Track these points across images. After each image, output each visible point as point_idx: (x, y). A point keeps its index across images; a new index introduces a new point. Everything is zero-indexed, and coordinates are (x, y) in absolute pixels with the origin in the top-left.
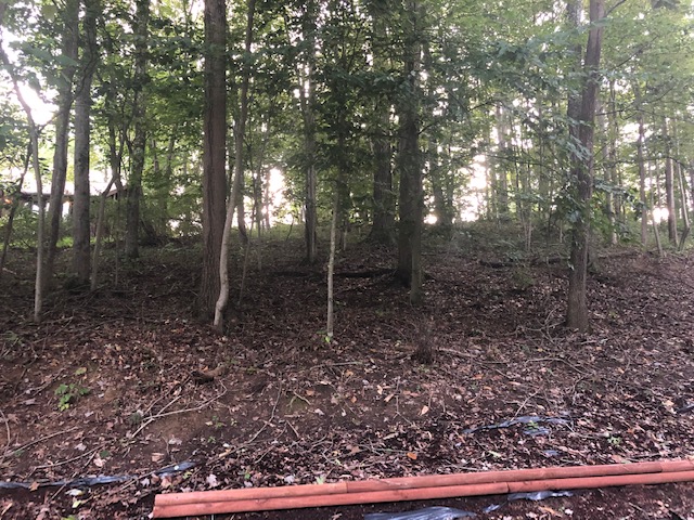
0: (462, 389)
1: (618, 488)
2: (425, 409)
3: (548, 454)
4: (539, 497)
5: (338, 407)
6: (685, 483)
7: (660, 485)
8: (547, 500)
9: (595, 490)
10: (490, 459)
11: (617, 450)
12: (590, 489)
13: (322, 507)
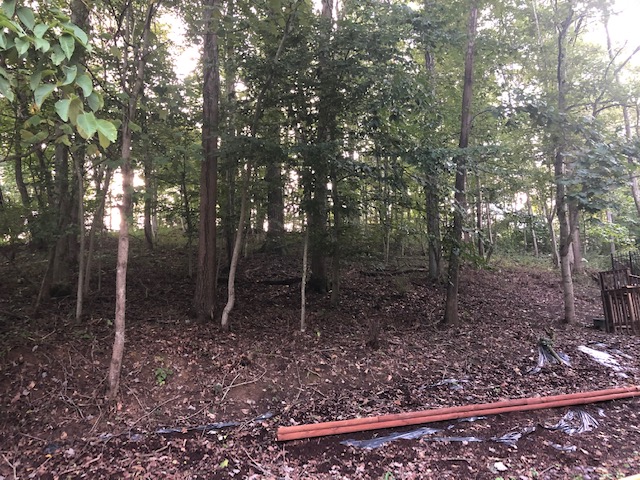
0: (406, 364)
1: (507, 413)
2: (390, 377)
3: (469, 398)
4: (472, 420)
5: (338, 378)
6: (538, 410)
7: (527, 411)
8: (476, 421)
9: (497, 415)
10: (439, 402)
11: (500, 395)
12: (495, 415)
13: (365, 431)
